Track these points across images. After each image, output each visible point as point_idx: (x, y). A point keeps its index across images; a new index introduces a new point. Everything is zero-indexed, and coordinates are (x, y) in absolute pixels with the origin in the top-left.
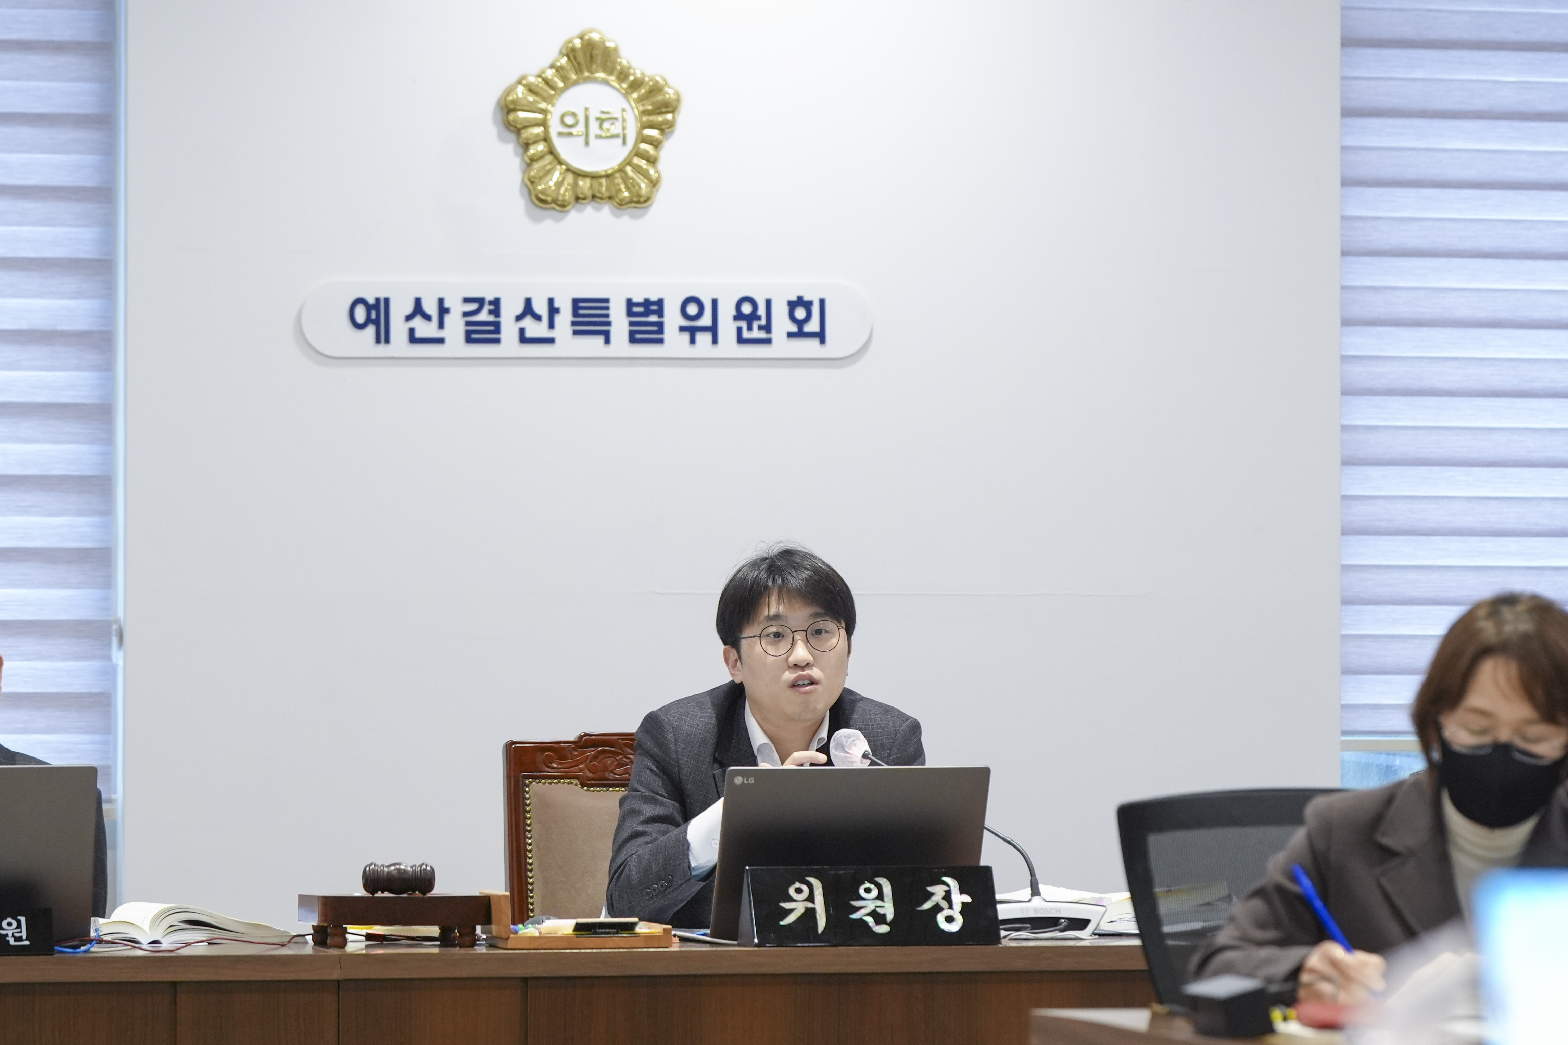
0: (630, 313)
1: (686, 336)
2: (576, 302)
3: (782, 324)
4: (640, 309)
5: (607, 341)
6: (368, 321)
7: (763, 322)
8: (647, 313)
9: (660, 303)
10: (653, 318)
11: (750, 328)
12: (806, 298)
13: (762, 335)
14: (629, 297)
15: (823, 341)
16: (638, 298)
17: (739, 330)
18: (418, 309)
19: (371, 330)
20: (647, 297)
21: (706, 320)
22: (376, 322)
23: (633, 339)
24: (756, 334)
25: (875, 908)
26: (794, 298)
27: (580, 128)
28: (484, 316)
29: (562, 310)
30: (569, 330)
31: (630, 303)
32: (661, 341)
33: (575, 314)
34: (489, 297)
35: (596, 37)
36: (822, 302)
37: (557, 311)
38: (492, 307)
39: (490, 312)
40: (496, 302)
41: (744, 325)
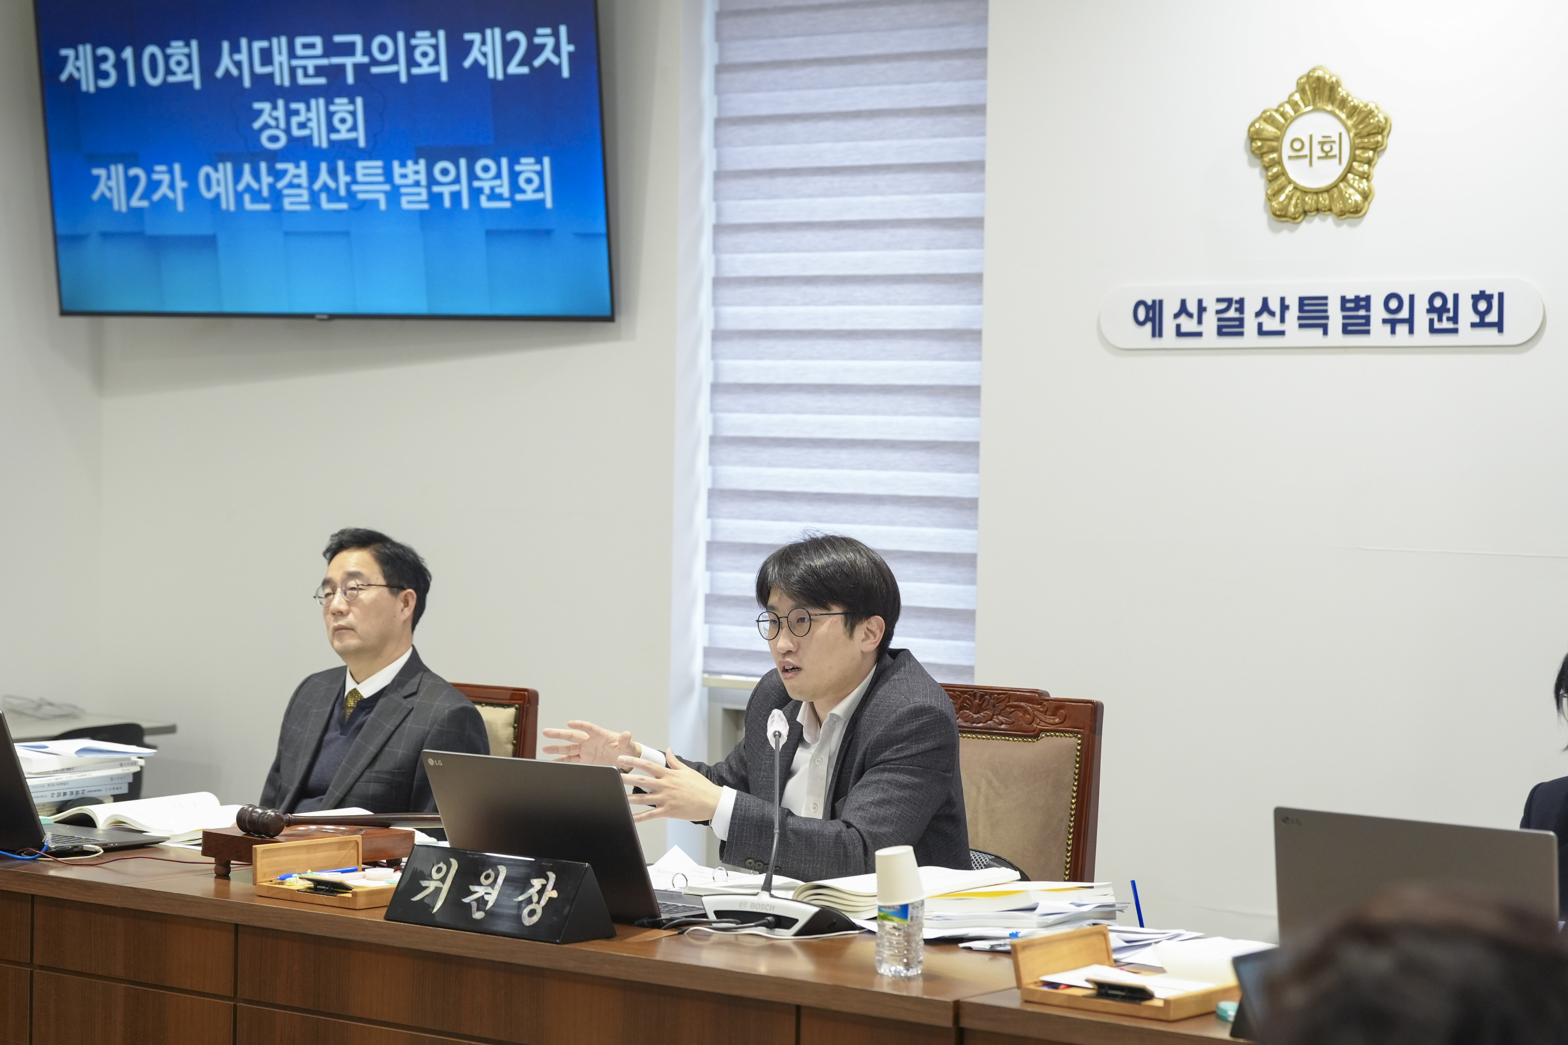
0: (1343, 308)
1: (1388, 328)
2: (1302, 300)
3: (1467, 315)
4: (1352, 305)
5: (1325, 333)
6: (1147, 319)
7: (1451, 314)
8: (1357, 308)
9: (1368, 299)
10: (1362, 312)
11: (1440, 320)
12: (1487, 292)
13: (1450, 325)
14: (1343, 294)
15: (1501, 330)
16: (1350, 296)
17: (1431, 321)
18: (1183, 309)
19: (1149, 326)
20: (1357, 294)
21: (1404, 314)
22: (1153, 320)
23: (1346, 330)
24: (1446, 325)
25: (484, 893)
26: (1477, 293)
27: (1306, 151)
28: (1232, 313)
29: (1291, 307)
30: (1296, 323)
31: (1344, 300)
32: (1367, 332)
33: (1301, 310)
34: (1236, 297)
35: (1319, 73)
36: (1501, 295)
37: (1287, 307)
38: (1238, 306)
39: (1236, 310)
40: (1241, 302)
41: (1435, 316)
